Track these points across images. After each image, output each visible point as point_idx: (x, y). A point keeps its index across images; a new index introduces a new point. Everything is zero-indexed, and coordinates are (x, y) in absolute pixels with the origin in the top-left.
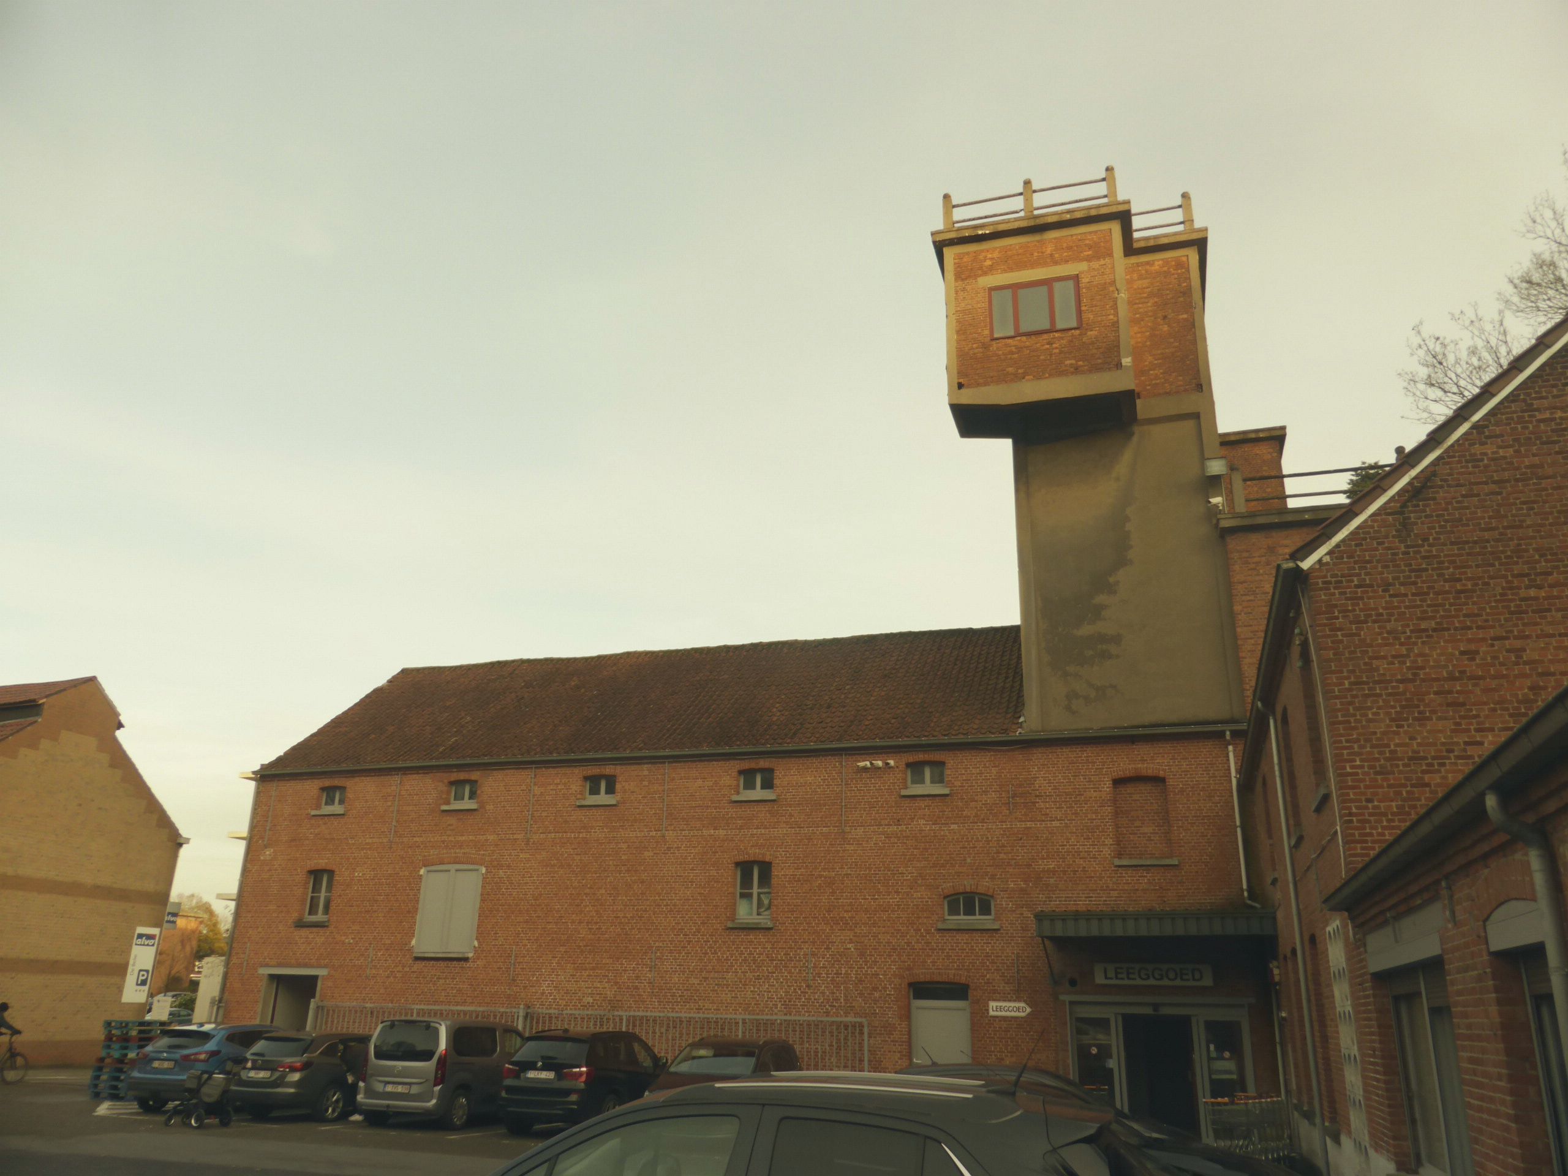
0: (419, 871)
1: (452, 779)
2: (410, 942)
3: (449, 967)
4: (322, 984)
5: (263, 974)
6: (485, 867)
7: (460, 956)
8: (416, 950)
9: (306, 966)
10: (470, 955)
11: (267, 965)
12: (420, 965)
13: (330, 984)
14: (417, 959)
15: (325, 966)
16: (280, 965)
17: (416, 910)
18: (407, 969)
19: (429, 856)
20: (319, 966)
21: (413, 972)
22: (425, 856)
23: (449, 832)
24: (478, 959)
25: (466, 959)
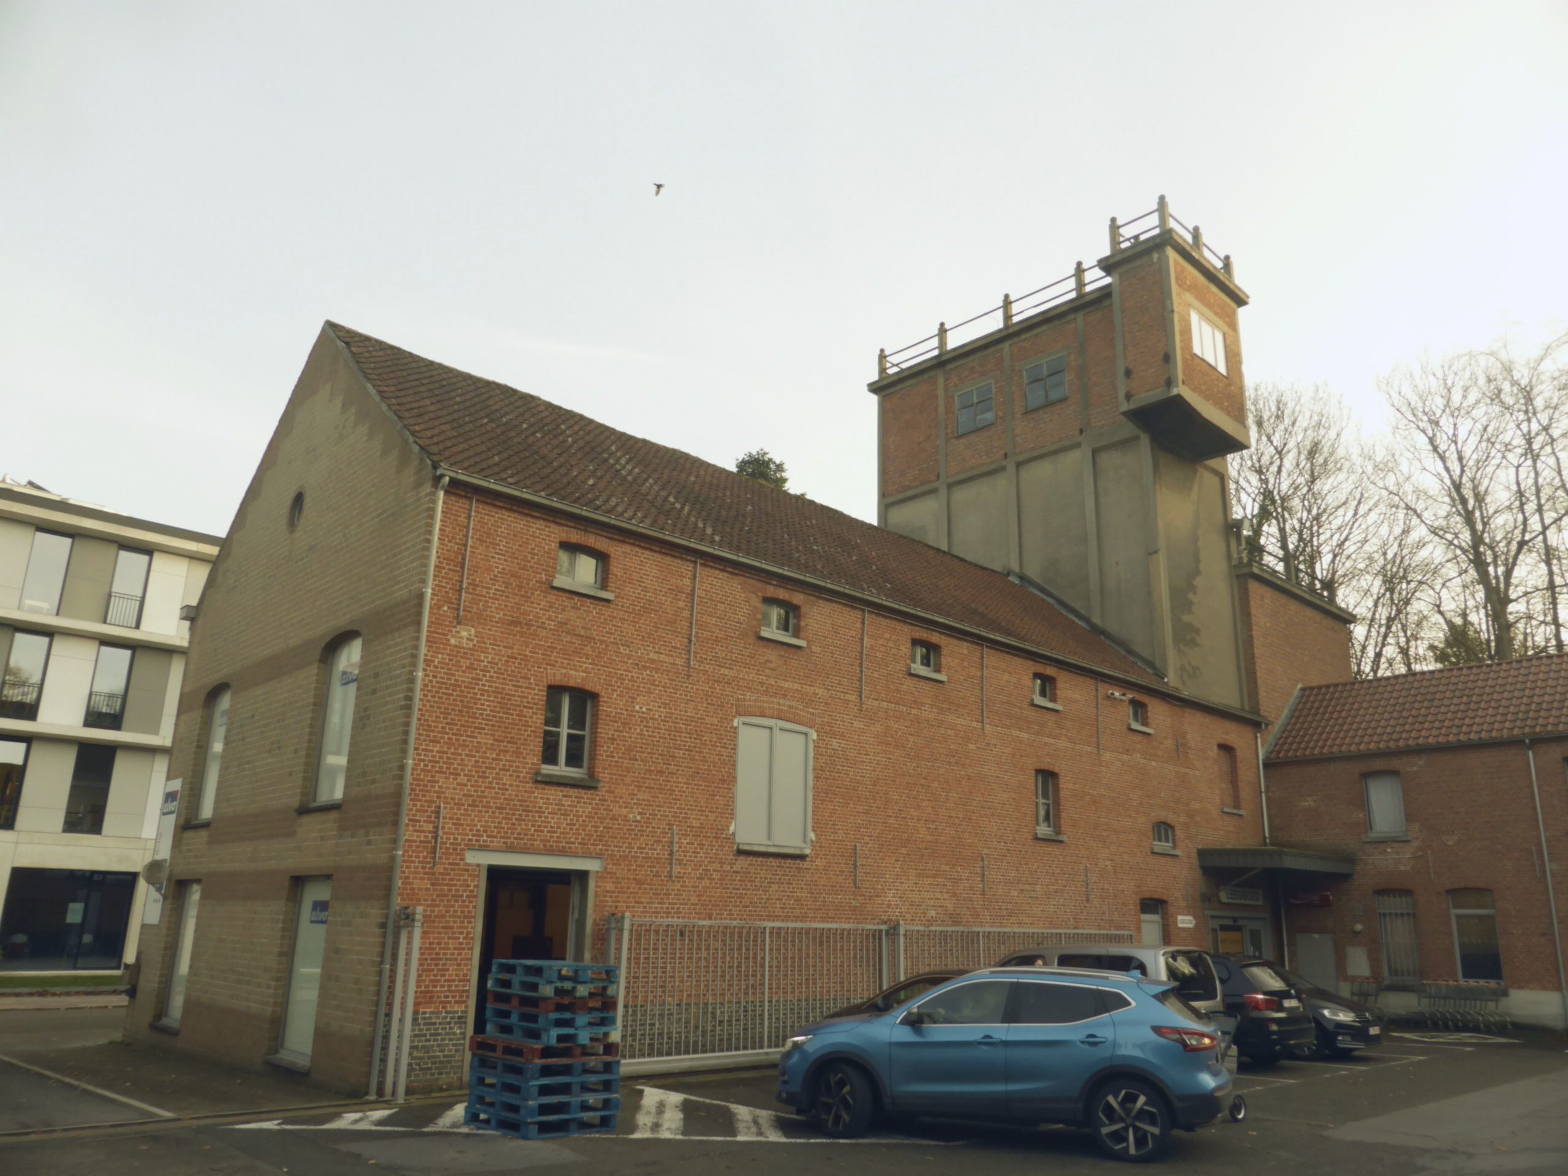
0: (732, 720)
1: (769, 595)
2: (728, 827)
3: (783, 867)
4: (597, 886)
5: (478, 865)
6: (816, 731)
7: (798, 852)
8: (738, 840)
9: (562, 853)
10: (808, 851)
11: (484, 848)
12: (742, 862)
13: (609, 886)
14: (741, 852)
15: (599, 856)
16: (511, 849)
17: (734, 779)
18: (727, 868)
19: (745, 700)
20: (587, 855)
21: (735, 872)
22: (738, 699)
23: (768, 672)
24: (817, 858)
25: (802, 857)
